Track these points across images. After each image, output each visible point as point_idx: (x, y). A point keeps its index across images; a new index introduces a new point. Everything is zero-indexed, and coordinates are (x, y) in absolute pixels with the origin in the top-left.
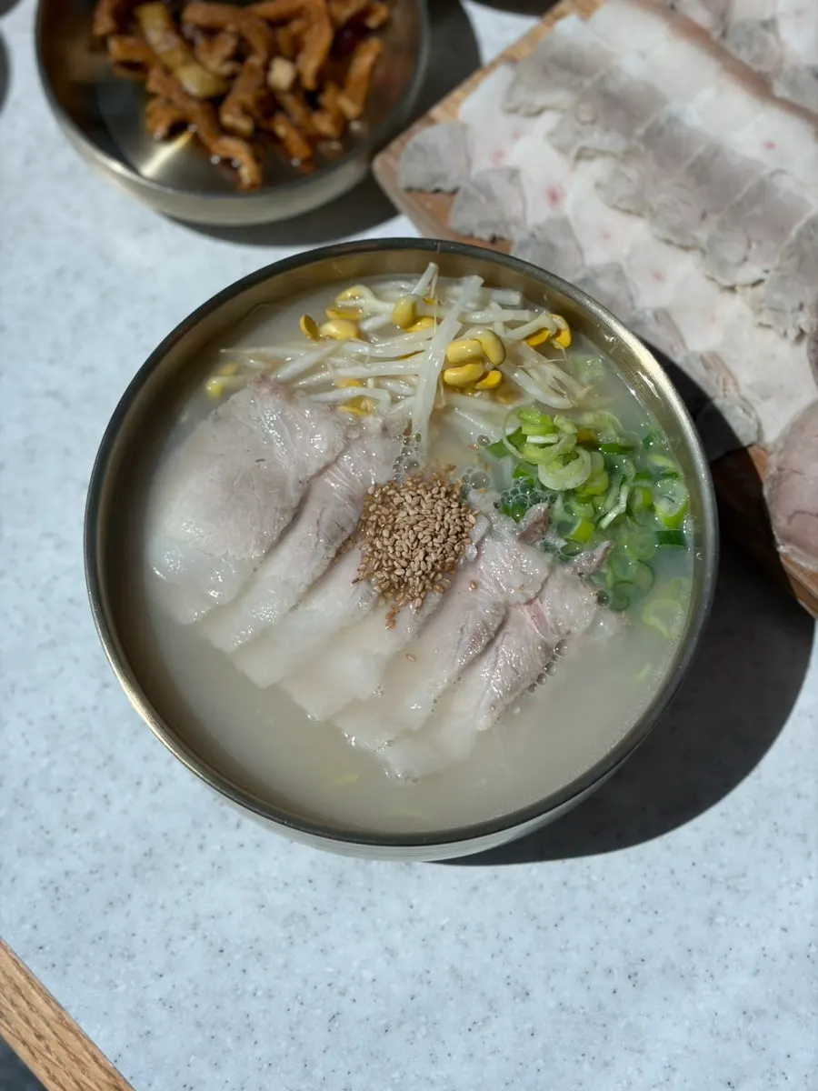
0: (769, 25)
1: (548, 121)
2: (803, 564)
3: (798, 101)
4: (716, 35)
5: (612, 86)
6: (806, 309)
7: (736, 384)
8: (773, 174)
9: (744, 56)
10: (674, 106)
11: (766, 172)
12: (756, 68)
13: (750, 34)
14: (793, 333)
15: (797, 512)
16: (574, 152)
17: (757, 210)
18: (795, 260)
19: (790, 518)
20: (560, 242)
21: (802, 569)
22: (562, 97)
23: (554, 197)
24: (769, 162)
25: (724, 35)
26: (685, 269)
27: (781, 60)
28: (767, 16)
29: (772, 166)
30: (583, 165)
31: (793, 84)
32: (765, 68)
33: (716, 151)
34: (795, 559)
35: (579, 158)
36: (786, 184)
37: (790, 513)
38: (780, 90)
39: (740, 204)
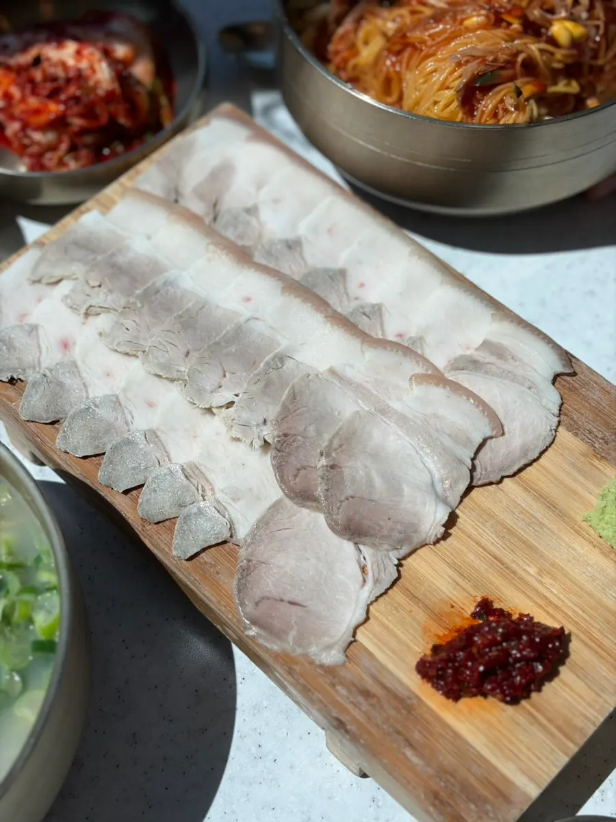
0: (252, 211)
1: (65, 288)
2: (268, 646)
3: (272, 265)
4: (208, 220)
5: (120, 260)
6: (269, 423)
7: (212, 489)
8: (248, 320)
9: (230, 234)
10: (171, 274)
11: (242, 320)
12: (240, 243)
13: (236, 218)
14: (258, 443)
15: (263, 598)
16: (83, 311)
17: (233, 349)
18: (261, 385)
19: (257, 604)
20: (68, 381)
21: (267, 650)
22: (77, 269)
23: (65, 345)
24: (245, 311)
25: (215, 219)
26: (171, 396)
27: (260, 236)
28: (250, 204)
29: (248, 314)
30: (91, 319)
31: (269, 253)
32: (247, 243)
33: (203, 306)
34: (261, 641)
35: (87, 315)
36: (258, 327)
37: (257, 599)
38: (258, 258)
39: (217, 344)
